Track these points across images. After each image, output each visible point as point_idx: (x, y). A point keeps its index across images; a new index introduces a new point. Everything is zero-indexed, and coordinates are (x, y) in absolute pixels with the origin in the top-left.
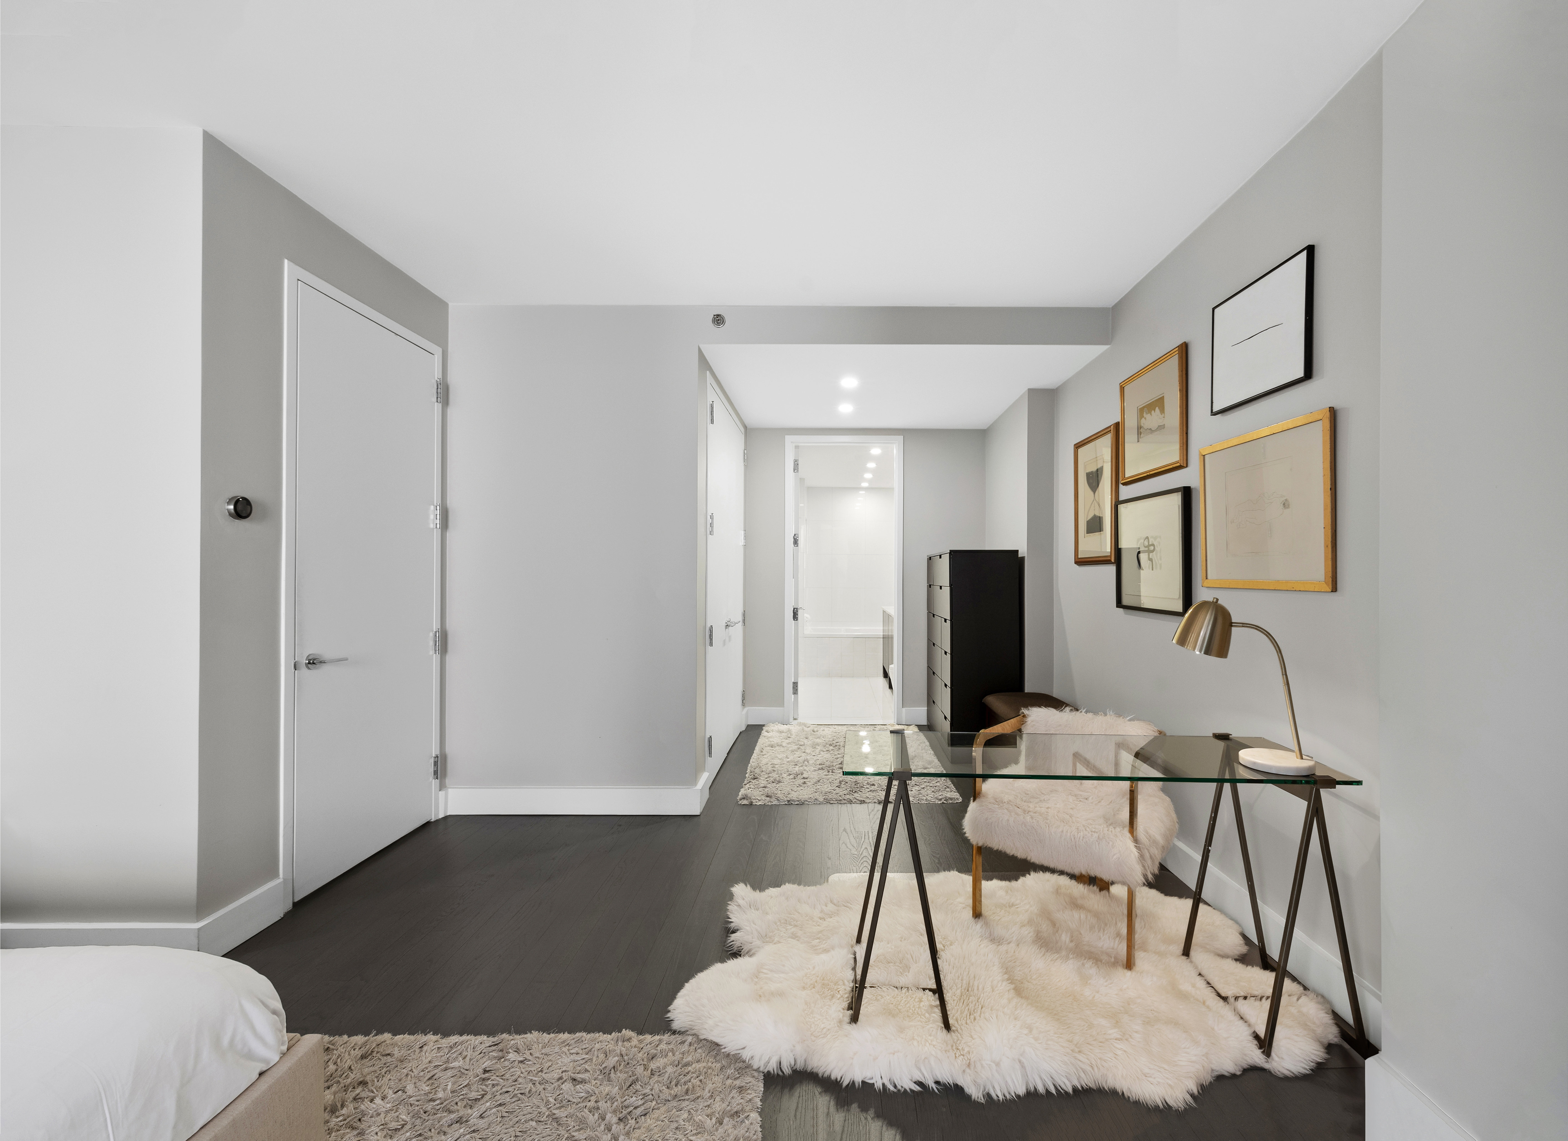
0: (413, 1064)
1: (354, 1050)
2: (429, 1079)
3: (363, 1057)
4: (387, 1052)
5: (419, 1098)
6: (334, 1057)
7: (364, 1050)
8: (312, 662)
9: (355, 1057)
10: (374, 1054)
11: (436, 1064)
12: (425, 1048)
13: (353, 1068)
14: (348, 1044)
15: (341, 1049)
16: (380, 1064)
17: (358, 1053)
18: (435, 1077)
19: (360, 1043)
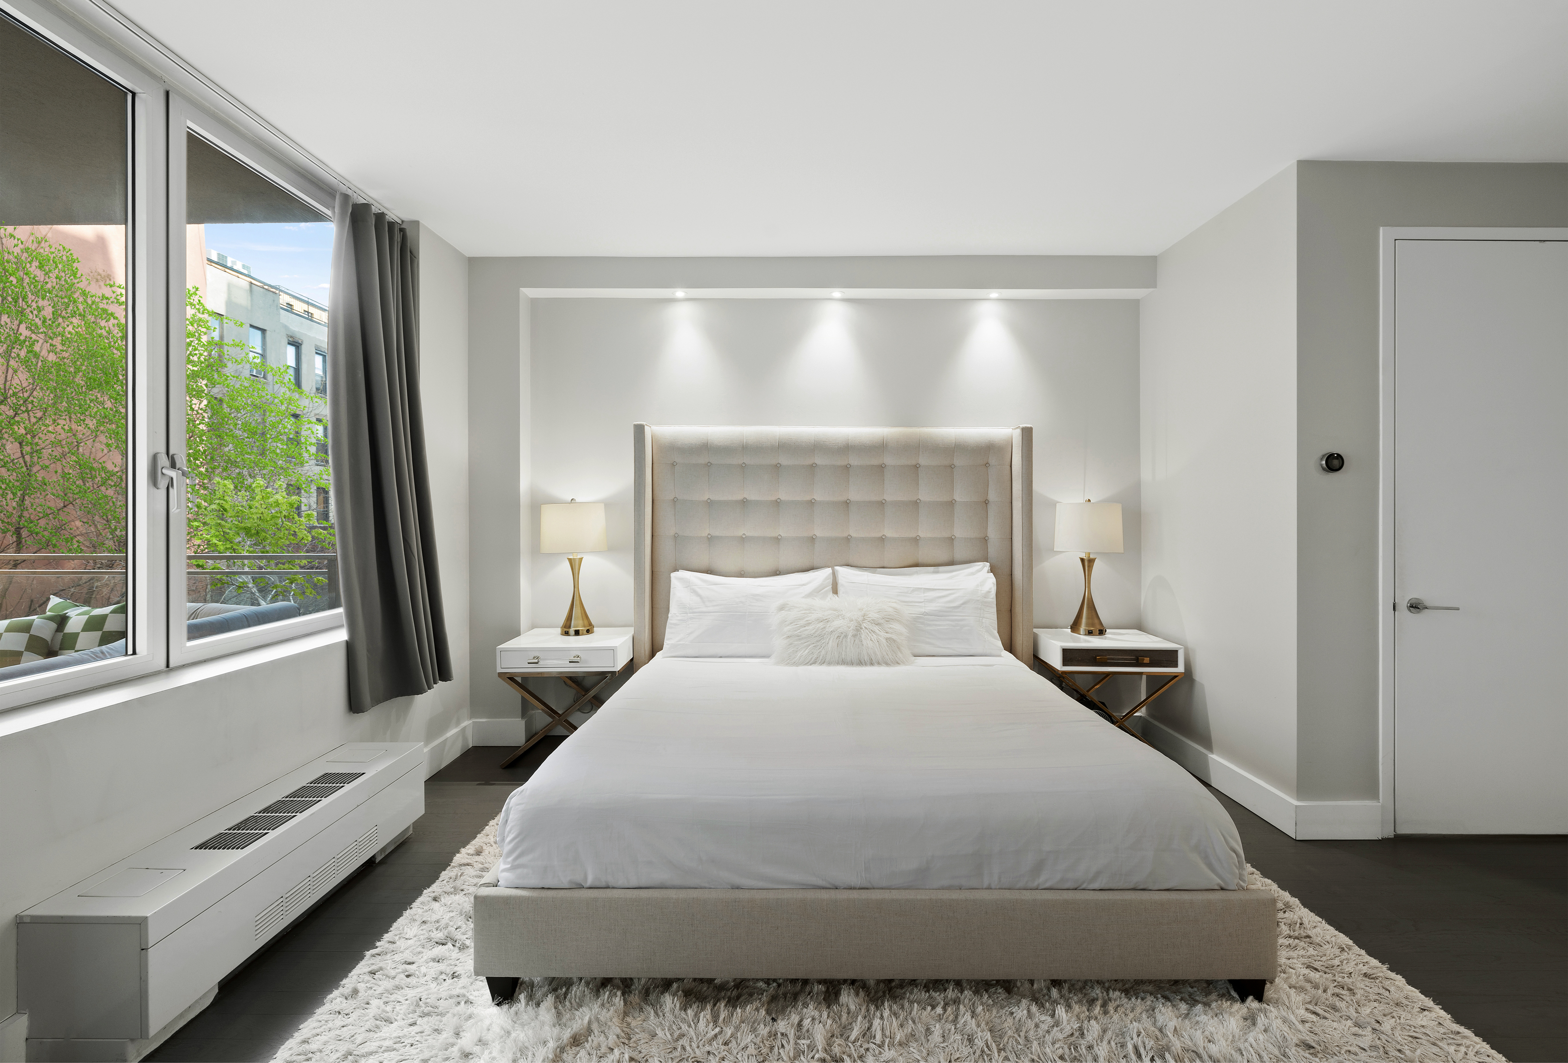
0: (1403, 1015)
1: (1364, 965)
2: (1411, 1037)
3: (1365, 975)
4: (1388, 988)
5: (1390, 1040)
6: (1343, 957)
7: (1370, 971)
8: (1415, 607)
9: (1360, 971)
10: (1377, 981)
11: (1427, 1032)
12: (1426, 1013)
13: (1352, 975)
14: (1360, 957)
15: (1353, 957)
16: (1376, 990)
17: (1365, 969)
18: (1417, 1040)
19: (1371, 964)
